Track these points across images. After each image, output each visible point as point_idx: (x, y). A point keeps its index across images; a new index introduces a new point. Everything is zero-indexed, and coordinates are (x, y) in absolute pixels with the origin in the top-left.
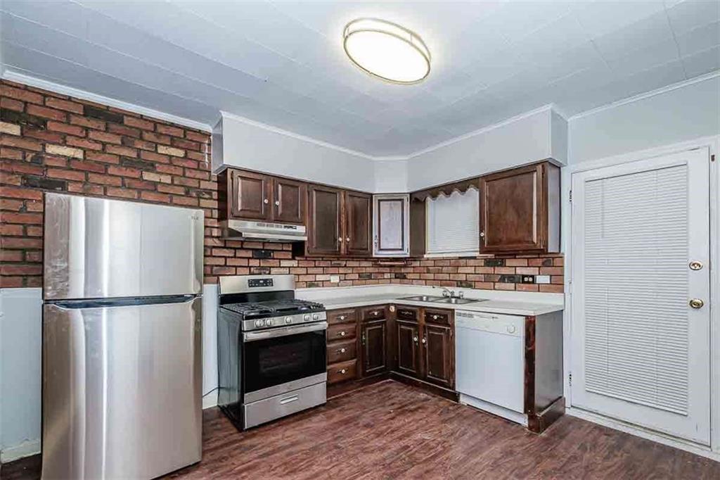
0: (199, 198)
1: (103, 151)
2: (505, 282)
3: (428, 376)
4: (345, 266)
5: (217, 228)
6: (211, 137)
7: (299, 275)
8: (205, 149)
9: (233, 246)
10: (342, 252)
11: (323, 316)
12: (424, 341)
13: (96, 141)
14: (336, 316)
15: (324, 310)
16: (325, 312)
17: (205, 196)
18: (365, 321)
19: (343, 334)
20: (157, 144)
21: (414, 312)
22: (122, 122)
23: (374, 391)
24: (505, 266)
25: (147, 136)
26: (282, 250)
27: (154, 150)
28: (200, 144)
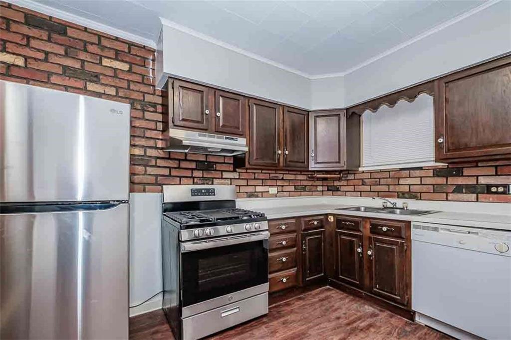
0: (143, 110)
1: (46, 60)
2: (463, 193)
3: (375, 289)
4: (282, 179)
5: (162, 140)
6: (155, 53)
7: (240, 186)
8: (149, 65)
9: (176, 157)
10: (281, 164)
11: (264, 225)
12: (370, 253)
13: (38, 50)
14: (276, 225)
15: (264, 219)
16: (267, 222)
17: (149, 109)
18: (305, 230)
19: (284, 243)
20: (101, 57)
21: (357, 223)
22: (65, 33)
23: (314, 300)
24: (462, 176)
25: (90, 48)
26: (224, 163)
27: (98, 62)
28: (145, 59)
